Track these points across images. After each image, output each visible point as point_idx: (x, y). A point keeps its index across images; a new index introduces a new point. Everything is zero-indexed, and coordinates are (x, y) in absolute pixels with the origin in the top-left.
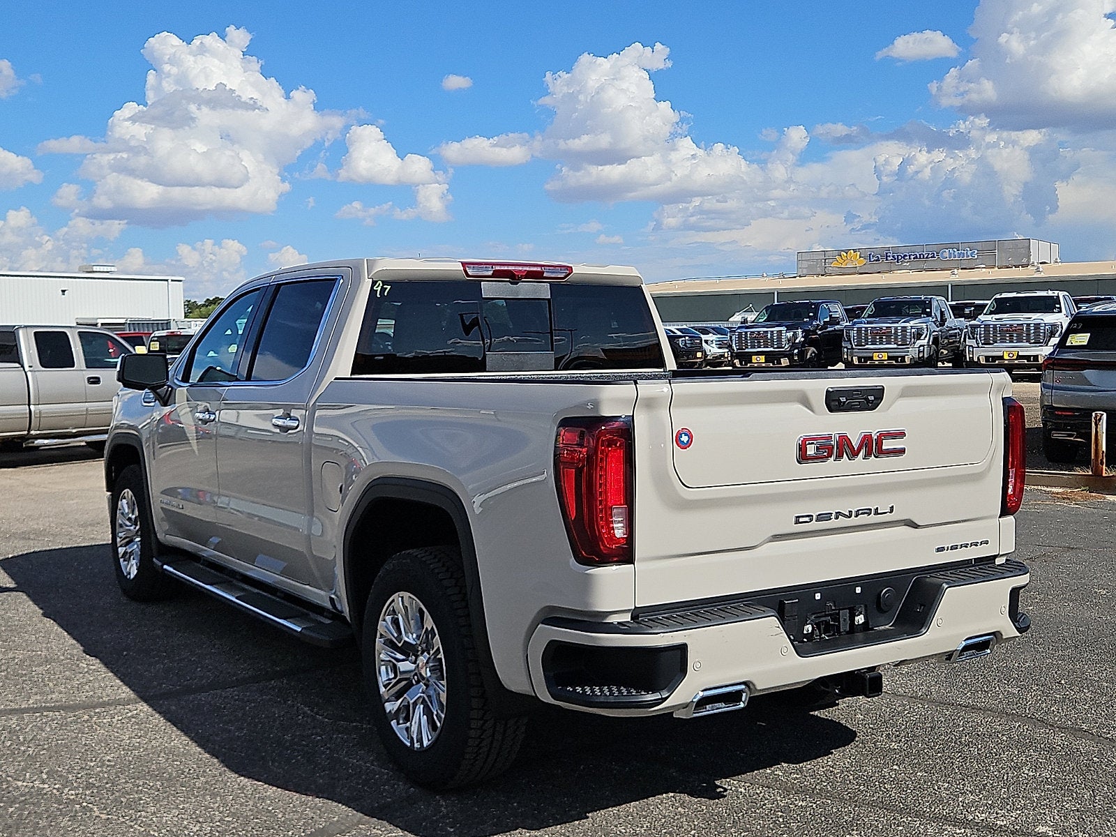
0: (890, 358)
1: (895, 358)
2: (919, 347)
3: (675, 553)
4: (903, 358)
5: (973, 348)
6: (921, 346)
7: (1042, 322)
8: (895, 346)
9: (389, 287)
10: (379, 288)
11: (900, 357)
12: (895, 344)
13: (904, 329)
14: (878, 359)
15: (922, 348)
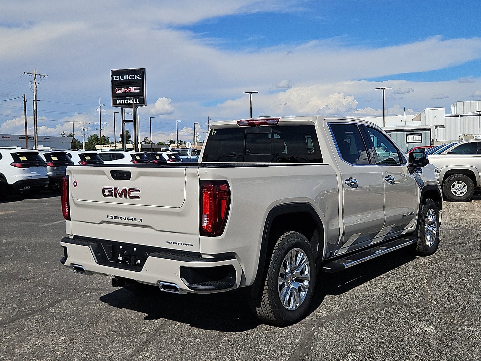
3: (82, 220)
9: (216, 131)
10: (213, 132)
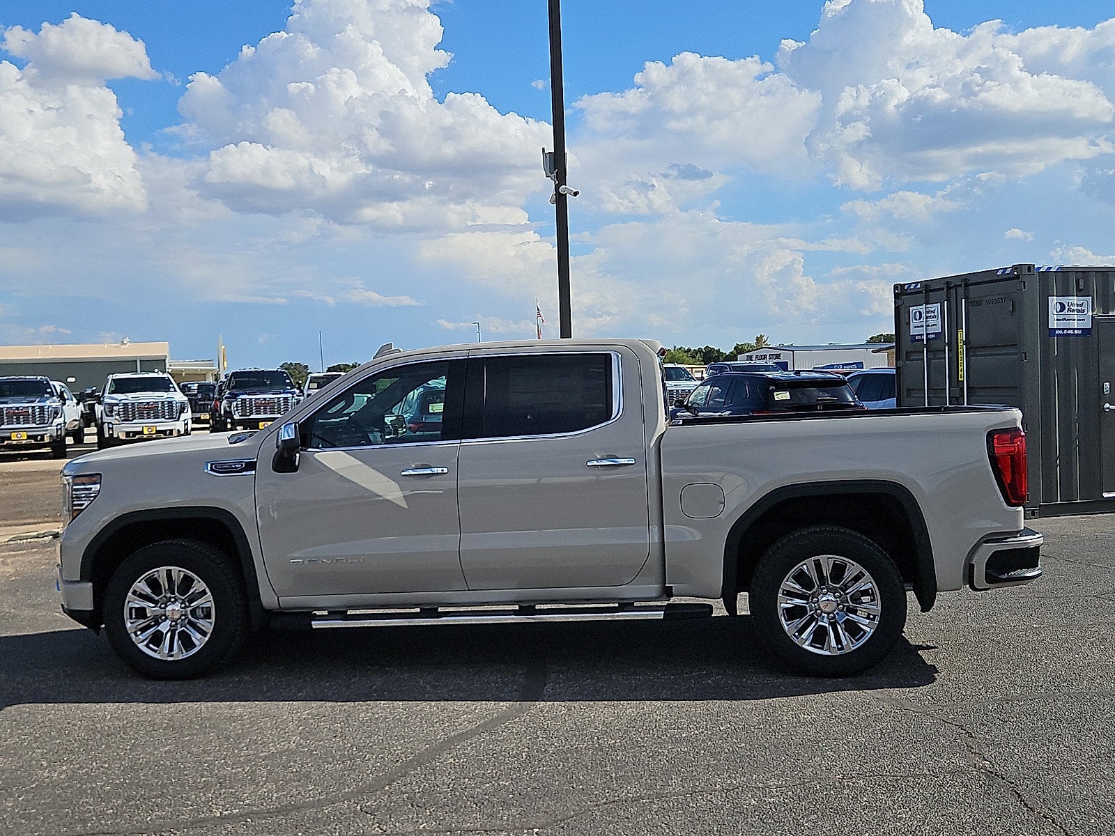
0: (29, 437)
1: (34, 437)
2: (57, 426)
4: (42, 436)
5: (113, 424)
6: (58, 424)
7: (173, 400)
8: (34, 425)
11: (39, 435)
12: (33, 423)
13: (42, 408)
14: (16, 439)
15: (59, 427)
